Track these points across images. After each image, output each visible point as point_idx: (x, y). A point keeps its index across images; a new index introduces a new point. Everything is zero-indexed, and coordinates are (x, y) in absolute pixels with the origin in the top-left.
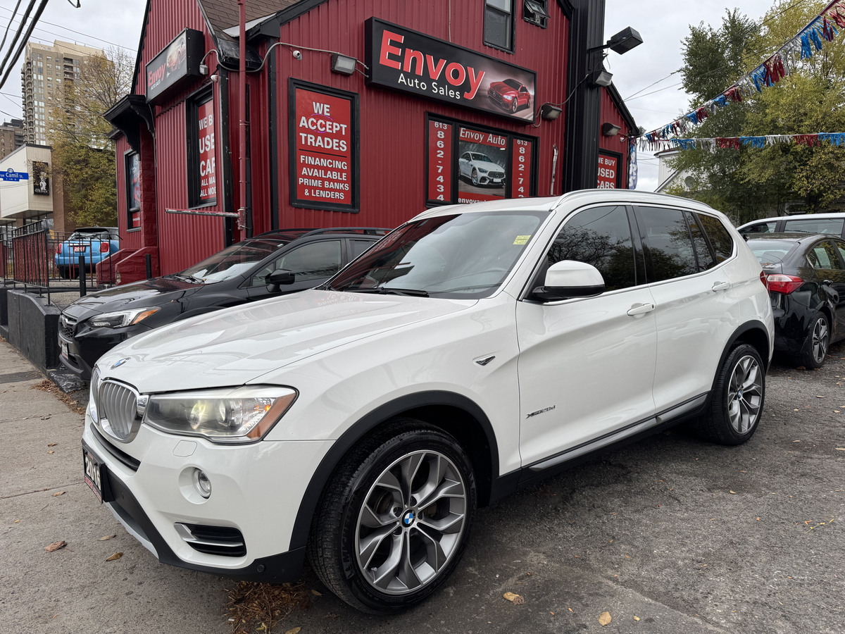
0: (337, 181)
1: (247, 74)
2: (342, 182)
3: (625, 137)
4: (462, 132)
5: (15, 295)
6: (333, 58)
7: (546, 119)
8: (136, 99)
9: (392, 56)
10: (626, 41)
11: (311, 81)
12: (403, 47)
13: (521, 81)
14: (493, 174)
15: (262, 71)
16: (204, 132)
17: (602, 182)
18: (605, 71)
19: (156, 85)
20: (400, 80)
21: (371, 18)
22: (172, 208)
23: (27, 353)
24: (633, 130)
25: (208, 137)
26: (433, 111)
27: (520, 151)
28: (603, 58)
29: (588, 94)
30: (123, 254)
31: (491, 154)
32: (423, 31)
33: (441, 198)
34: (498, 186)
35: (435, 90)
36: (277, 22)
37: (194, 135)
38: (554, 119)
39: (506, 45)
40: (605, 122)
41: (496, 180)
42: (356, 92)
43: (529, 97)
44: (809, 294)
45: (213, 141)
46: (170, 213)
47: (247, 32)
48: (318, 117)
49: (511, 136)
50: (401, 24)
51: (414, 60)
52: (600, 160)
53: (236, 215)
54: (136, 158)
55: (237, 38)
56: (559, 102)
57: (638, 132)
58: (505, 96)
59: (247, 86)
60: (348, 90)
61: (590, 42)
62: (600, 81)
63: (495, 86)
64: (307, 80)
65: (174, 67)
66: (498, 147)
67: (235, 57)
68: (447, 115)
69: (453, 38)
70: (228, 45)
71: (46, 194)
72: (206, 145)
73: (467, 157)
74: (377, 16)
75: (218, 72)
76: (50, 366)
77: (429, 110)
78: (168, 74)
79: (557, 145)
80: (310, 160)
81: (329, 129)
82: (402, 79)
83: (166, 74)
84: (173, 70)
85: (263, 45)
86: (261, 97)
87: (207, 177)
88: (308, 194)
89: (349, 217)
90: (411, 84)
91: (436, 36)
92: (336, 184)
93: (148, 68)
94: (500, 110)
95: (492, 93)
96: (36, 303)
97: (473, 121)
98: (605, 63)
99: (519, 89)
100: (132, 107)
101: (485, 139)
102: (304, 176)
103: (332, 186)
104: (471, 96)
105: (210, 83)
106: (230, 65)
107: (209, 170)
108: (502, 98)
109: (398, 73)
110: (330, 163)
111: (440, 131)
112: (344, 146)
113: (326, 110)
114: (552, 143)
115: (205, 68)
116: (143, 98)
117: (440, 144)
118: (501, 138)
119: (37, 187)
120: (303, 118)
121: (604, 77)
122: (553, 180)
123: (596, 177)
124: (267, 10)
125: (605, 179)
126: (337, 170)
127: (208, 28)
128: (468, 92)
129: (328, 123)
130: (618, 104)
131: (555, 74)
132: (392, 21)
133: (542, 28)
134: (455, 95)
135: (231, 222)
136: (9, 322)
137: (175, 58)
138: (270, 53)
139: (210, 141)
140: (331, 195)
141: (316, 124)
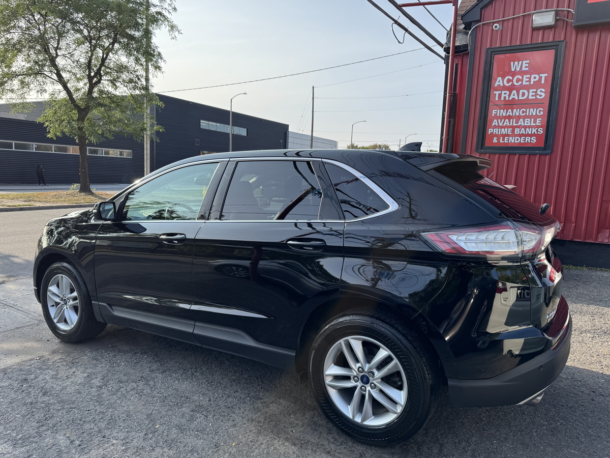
0: (529, 127)
2: (535, 127)
11: (508, 45)
36: (478, 8)
42: (562, 39)
48: (516, 73)
80: (503, 113)
81: (526, 81)
89: (537, 158)
92: (527, 129)
102: (495, 127)
103: (523, 131)
110: (523, 112)
112: (542, 94)
113: (524, 65)
126: (530, 117)
140: (521, 140)
141: (512, 81)
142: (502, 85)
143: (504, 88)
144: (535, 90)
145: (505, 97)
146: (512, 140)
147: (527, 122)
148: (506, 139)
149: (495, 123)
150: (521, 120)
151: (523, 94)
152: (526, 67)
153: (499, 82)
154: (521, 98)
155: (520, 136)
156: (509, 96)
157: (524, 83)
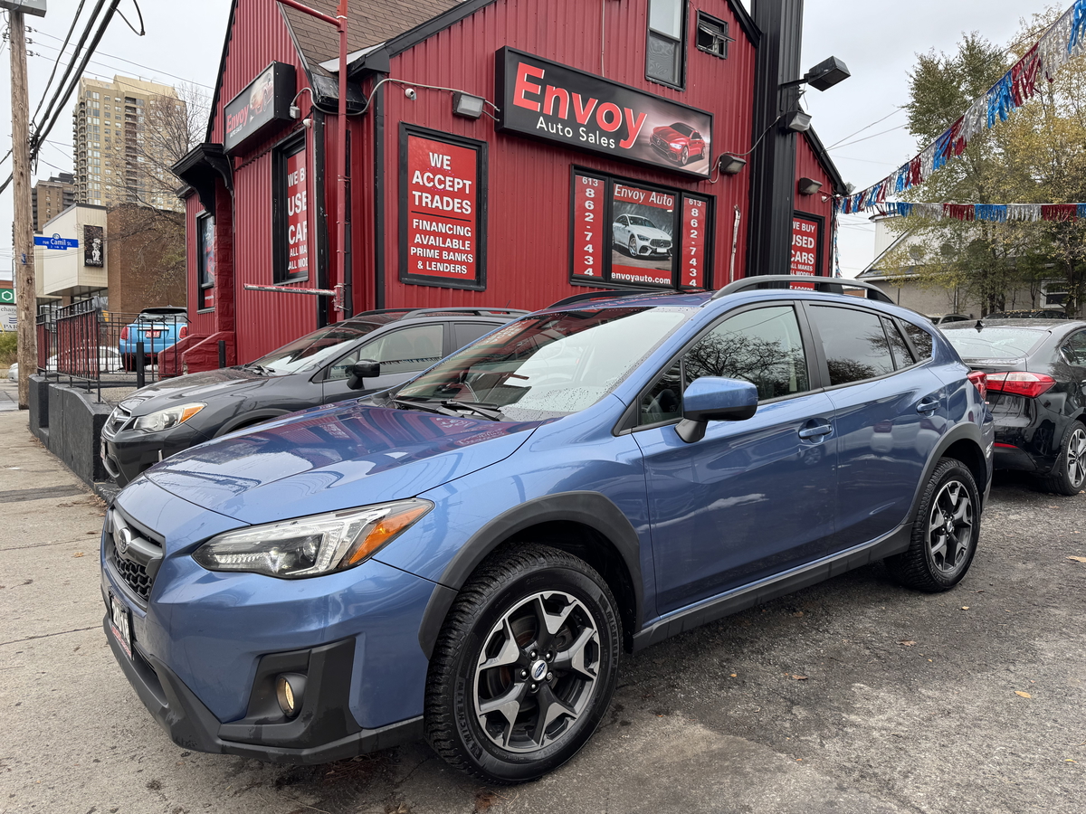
0: (459, 251)
1: (347, 117)
2: (464, 252)
3: (828, 196)
4: (617, 190)
5: (58, 390)
6: (456, 98)
7: (725, 173)
8: (211, 149)
9: (529, 95)
10: (828, 75)
11: (427, 127)
12: (543, 83)
13: (694, 125)
14: (656, 243)
15: (367, 114)
16: (294, 190)
17: (798, 253)
18: (803, 113)
19: (236, 134)
20: (539, 125)
21: (504, 48)
22: (254, 284)
23: (70, 462)
24: (839, 187)
25: (298, 195)
26: (582, 164)
27: (693, 214)
28: (799, 96)
29: (779, 142)
30: (191, 341)
31: (652, 217)
32: (568, 64)
33: (589, 272)
34: (662, 257)
35: (583, 137)
36: (387, 53)
37: (282, 193)
38: (736, 173)
39: (674, 80)
40: (802, 177)
41: (661, 250)
42: (484, 140)
43: (703, 145)
44: (1063, 396)
45: (305, 200)
46: (251, 289)
47: (349, 67)
48: (435, 171)
49: (679, 195)
50: (540, 55)
51: (557, 99)
52: (796, 225)
53: (332, 293)
54: (211, 221)
55: (336, 74)
56: (742, 152)
57: (845, 190)
58: (673, 145)
59: (347, 133)
60: (474, 137)
61: (783, 76)
62: (796, 125)
63: (659, 132)
64: (423, 126)
65: (259, 109)
66: (663, 209)
67: (334, 96)
68: (599, 168)
69: (608, 72)
70: (325, 82)
71: (99, 266)
72: (296, 206)
73: (624, 221)
74: (511, 45)
75: (312, 115)
76: (98, 478)
77: (576, 162)
78: (252, 118)
79: (740, 206)
80: (425, 225)
81: (450, 186)
82: (541, 123)
83: (249, 117)
84: (257, 113)
85: (368, 81)
86: (365, 146)
87: (296, 245)
88: (422, 267)
89: (473, 296)
90: (553, 129)
91: (586, 69)
92: (456, 254)
93: (227, 110)
94: (666, 162)
95: (656, 141)
96: (83, 400)
97: (633, 176)
98: (801, 101)
99: (691, 136)
100: (206, 158)
101: (647, 198)
102: (418, 245)
103: (451, 256)
104: (628, 145)
105: (301, 129)
106: (327, 107)
107: (299, 236)
108: (669, 147)
109: (536, 116)
110: (450, 229)
111: (590, 188)
112: (467, 208)
113: (445, 162)
114: (733, 204)
115: (296, 111)
116: (220, 147)
117: (589, 205)
118: (668, 198)
119: (88, 255)
120: (417, 173)
121: (800, 119)
122: (734, 251)
123: (790, 247)
124: (375, 38)
125: (802, 249)
126: (459, 237)
127: (301, 62)
128: (625, 140)
129: (448, 178)
130: (818, 154)
131: (737, 116)
132: (530, 51)
133: (720, 58)
134: (609, 144)
135: (325, 302)
136: (50, 424)
137: (260, 98)
138: (376, 92)
139: (301, 200)
140: (451, 268)
141: (433, 180)
142: (421, 184)
143: (423, 189)
144: (460, 201)
145: (427, 203)
146: (440, 267)
147: (456, 244)
148: (433, 266)
149: (418, 239)
150: (449, 240)
151: (448, 205)
152: (447, 165)
153: (417, 178)
154: (445, 208)
155: (450, 262)
156: (432, 201)
157: (448, 188)
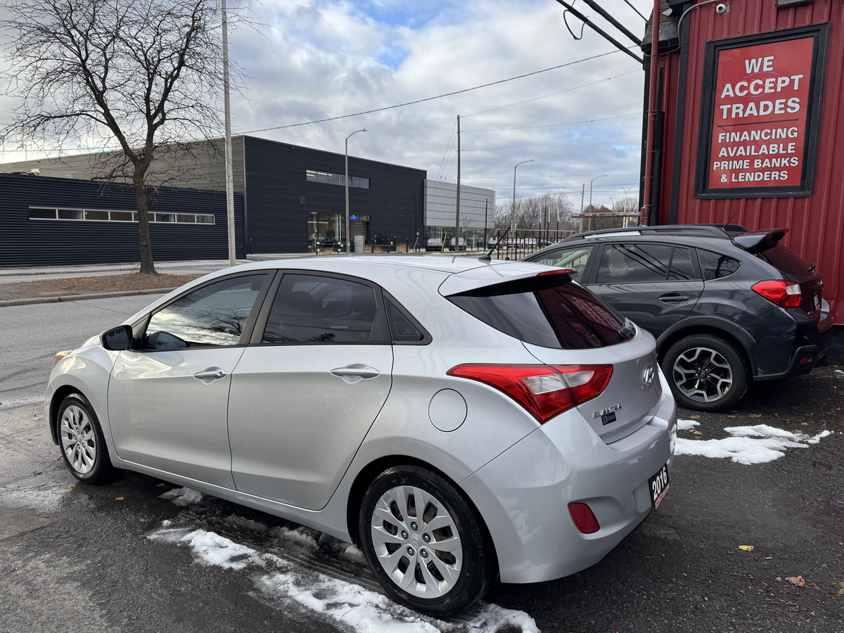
0: (778, 156)
2: (785, 156)
48: (753, 76)
60: (807, 24)
64: (739, 35)
80: (735, 137)
81: (771, 88)
88: (726, 180)
92: (774, 160)
102: (723, 158)
103: (767, 163)
110: (766, 135)
112: (795, 106)
113: (766, 64)
120: (728, 86)
126: (778, 141)
129: (768, 81)
138: (682, 23)
140: (765, 176)
141: (748, 88)
142: (732, 95)
146: (750, 177)
148: (740, 177)
149: (723, 152)
151: (766, 107)
152: (768, 66)
153: (727, 91)
154: (762, 113)
155: (763, 170)
156: (744, 111)
157: (767, 91)
